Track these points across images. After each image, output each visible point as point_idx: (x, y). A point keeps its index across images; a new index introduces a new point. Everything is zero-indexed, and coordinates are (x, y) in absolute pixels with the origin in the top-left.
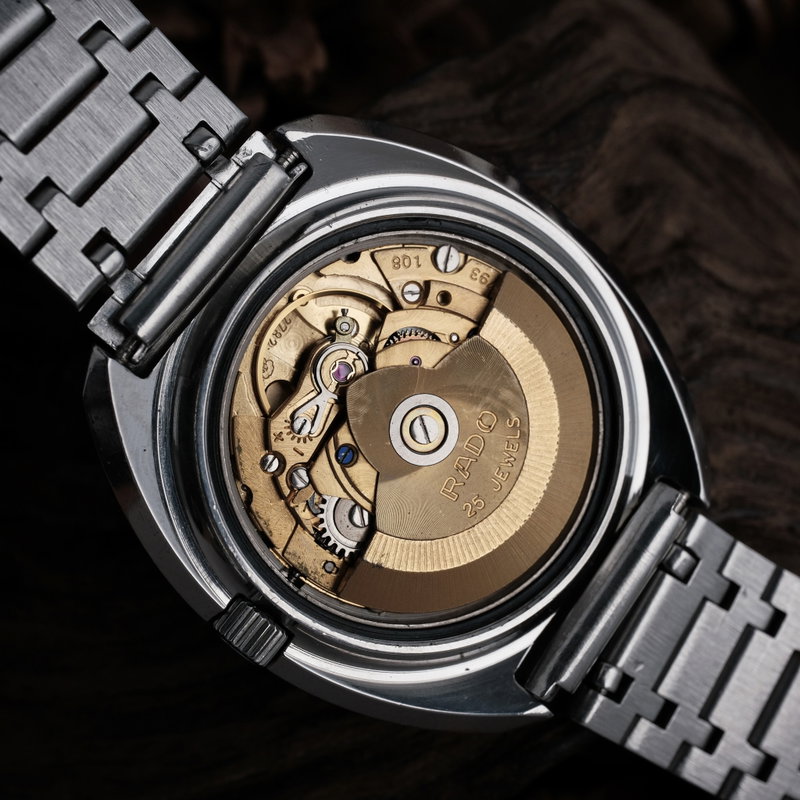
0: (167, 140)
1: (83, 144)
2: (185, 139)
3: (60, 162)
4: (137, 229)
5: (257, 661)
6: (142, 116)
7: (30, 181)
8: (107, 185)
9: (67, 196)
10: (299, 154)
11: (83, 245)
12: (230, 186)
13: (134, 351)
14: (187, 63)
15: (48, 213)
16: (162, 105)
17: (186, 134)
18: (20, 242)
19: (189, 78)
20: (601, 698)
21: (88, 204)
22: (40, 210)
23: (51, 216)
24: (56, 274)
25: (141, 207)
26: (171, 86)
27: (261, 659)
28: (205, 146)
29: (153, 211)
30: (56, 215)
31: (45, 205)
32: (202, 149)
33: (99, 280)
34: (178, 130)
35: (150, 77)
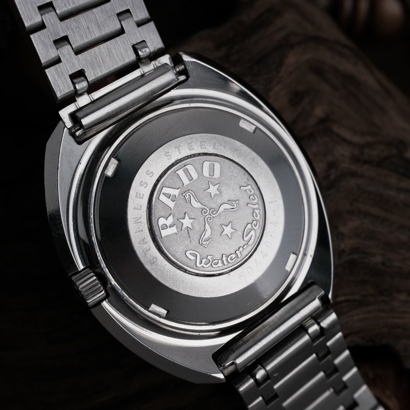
0: (125, 42)
1: (88, 28)
2: (134, 45)
3: (75, 31)
4: (98, 76)
5: (88, 302)
6: (119, 26)
7: (58, 34)
8: (92, 51)
9: (72, 48)
10: (185, 67)
11: (71, 73)
12: (147, 74)
13: (78, 130)
14: (146, 12)
15: (60, 51)
16: (129, 25)
17: (135, 43)
18: (44, 59)
19: (145, 19)
20: (252, 381)
21: (80, 56)
22: (57, 49)
23: (61, 54)
24: (53, 81)
25: (103, 67)
26: (136, 19)
27: (90, 301)
28: (143, 50)
29: (107, 71)
30: (64, 54)
31: (60, 48)
32: (141, 51)
33: (72, 92)
34: (132, 40)
35: (128, 11)
